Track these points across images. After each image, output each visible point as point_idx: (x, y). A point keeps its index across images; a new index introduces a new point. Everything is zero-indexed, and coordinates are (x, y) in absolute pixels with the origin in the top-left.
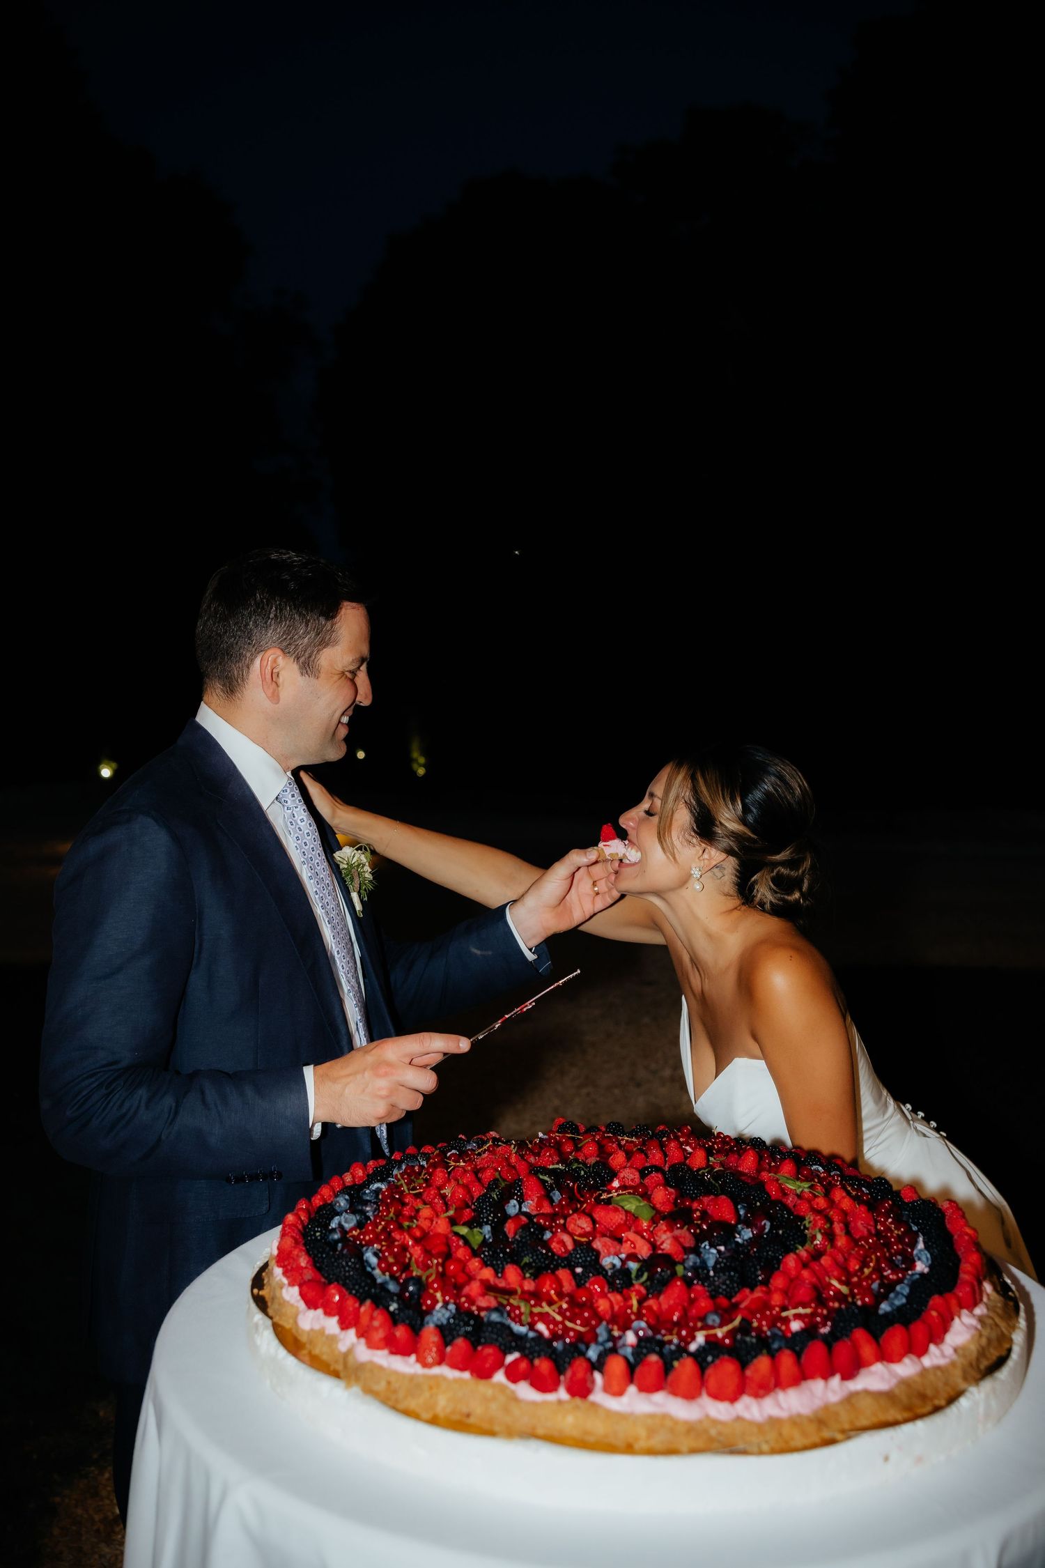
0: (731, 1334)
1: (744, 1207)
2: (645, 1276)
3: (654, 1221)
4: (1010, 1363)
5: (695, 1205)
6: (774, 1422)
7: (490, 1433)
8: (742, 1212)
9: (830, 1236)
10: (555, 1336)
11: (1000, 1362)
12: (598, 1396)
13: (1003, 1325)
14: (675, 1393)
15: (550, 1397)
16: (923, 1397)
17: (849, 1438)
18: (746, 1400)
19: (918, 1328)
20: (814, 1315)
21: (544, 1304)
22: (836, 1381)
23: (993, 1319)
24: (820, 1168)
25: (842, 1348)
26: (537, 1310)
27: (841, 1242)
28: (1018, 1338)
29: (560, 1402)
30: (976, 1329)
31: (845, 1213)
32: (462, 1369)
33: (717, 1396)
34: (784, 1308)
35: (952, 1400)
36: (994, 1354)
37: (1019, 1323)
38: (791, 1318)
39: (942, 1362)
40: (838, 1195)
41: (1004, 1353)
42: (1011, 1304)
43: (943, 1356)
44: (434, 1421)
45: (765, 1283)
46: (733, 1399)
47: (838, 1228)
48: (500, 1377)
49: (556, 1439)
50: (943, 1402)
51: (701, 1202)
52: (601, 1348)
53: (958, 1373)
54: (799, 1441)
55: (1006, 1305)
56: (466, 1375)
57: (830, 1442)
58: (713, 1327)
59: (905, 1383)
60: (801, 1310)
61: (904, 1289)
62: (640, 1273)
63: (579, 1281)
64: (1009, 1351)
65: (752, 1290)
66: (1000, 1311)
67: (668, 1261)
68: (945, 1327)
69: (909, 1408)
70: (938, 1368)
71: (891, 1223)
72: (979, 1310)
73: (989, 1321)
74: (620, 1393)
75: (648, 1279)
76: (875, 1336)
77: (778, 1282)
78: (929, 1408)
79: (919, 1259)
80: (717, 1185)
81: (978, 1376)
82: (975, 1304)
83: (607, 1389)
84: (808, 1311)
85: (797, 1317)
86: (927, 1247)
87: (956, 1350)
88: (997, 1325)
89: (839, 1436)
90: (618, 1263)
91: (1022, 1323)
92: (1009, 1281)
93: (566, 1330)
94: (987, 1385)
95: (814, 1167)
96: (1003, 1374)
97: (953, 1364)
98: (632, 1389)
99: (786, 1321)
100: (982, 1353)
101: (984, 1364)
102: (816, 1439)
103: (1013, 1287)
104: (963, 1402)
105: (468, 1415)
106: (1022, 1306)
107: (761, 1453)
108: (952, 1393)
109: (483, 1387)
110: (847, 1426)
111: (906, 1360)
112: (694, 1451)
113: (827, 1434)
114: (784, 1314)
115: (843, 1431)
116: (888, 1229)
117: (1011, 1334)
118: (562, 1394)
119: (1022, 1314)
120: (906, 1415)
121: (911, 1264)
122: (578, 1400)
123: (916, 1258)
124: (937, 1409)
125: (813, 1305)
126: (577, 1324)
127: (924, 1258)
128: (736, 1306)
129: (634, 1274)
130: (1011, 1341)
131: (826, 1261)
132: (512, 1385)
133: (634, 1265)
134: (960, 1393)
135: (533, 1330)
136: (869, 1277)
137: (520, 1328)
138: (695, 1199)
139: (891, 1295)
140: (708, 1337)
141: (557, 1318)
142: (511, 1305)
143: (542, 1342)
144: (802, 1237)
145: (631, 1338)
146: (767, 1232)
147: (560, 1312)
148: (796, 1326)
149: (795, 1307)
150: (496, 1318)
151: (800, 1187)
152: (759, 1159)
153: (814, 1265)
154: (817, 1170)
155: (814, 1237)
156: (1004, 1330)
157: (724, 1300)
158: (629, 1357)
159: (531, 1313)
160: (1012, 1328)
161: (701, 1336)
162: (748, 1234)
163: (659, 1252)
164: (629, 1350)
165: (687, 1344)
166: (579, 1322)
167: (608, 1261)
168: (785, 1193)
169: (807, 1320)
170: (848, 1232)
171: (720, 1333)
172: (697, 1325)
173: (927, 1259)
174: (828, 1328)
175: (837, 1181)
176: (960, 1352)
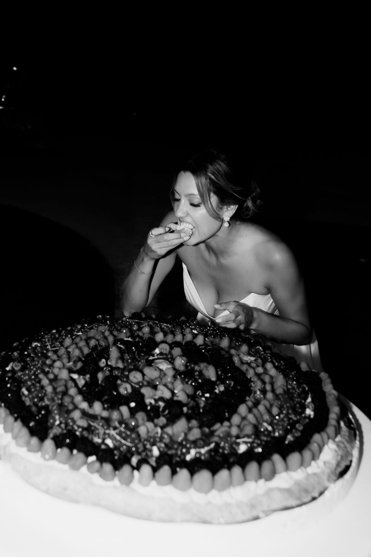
0: (210, 451)
1: (221, 370)
2: (167, 412)
3: (175, 377)
4: (352, 469)
5: (197, 368)
6: (228, 505)
7: (76, 502)
8: (220, 373)
9: (264, 392)
10: (116, 448)
11: (347, 468)
12: (135, 484)
13: (348, 446)
14: (176, 487)
15: (110, 484)
16: (306, 491)
17: (267, 515)
18: (214, 492)
19: (307, 454)
20: (251, 443)
21: (111, 429)
22: (262, 482)
23: (343, 443)
24: (261, 348)
25: (267, 466)
26: (108, 431)
27: (270, 395)
28: (355, 453)
29: (115, 487)
30: (336, 451)
31: (272, 377)
32: (65, 463)
33: (199, 490)
34: (238, 437)
35: (321, 494)
36: (343, 466)
37: (356, 444)
38: (241, 443)
39: (317, 471)
40: (269, 366)
41: (348, 463)
42: (352, 432)
43: (319, 467)
44: (47, 492)
45: (229, 419)
46: (207, 492)
47: (268, 387)
48: (84, 469)
49: (112, 509)
50: (316, 494)
51: (199, 366)
52: (139, 457)
53: (325, 477)
54: (241, 517)
55: (350, 433)
56: (66, 467)
57: (257, 518)
58: (200, 448)
59: (297, 483)
60: (246, 439)
61: (299, 427)
62: (165, 409)
63: (133, 412)
64: (351, 462)
65: (222, 423)
66: (347, 438)
67: (180, 404)
69: (299, 498)
70: (315, 474)
71: (295, 384)
72: (338, 439)
73: (342, 445)
74: (147, 485)
75: (168, 413)
76: (284, 457)
77: (236, 419)
78: (309, 498)
79: (308, 407)
80: (208, 355)
81: (335, 478)
82: (336, 436)
83: (140, 482)
84: (250, 440)
85: (246, 443)
86: (313, 401)
87: (325, 463)
88: (346, 447)
89: (261, 515)
90: (153, 402)
91: (357, 443)
92: (351, 417)
93: (122, 445)
94: (341, 482)
95: (258, 347)
96: (348, 476)
97: (323, 472)
98: (154, 483)
99: (238, 444)
100: (338, 465)
101: (339, 471)
102: (249, 516)
103: (353, 420)
104: (327, 493)
105: (65, 489)
106: (357, 432)
107: (220, 524)
108: (322, 489)
109: (74, 475)
110: (266, 508)
111: (299, 471)
112: (184, 521)
113: (255, 514)
114: (238, 441)
115: (264, 512)
116: (293, 388)
117: (352, 450)
118: (116, 482)
119: (358, 438)
120: (298, 502)
121: (304, 407)
122: (124, 487)
123: (307, 407)
124: (314, 499)
125: (253, 437)
126: (127, 441)
127: (311, 407)
128: (212, 433)
129: (161, 409)
130: (352, 455)
131: (261, 408)
132: (90, 475)
133: (161, 404)
134: (326, 489)
135: (103, 443)
136: (282, 420)
137: (97, 440)
138: (196, 363)
139: (294, 431)
140: (197, 453)
141: (118, 438)
142: (95, 427)
143: (109, 451)
144: (249, 392)
145: (156, 452)
146: (232, 388)
147: (120, 434)
148: (242, 448)
149: (243, 437)
150: (85, 434)
151: (250, 359)
152: (231, 341)
153: (255, 411)
154: (259, 349)
155: (255, 392)
156: (349, 449)
157: (206, 430)
158: (154, 464)
159: (105, 434)
160: (353, 447)
161: (193, 452)
162: (222, 388)
163: (175, 398)
164: (154, 459)
165: (185, 456)
166: (129, 440)
167: (148, 401)
168: (242, 362)
169: (249, 445)
170: (273, 391)
171: (203, 451)
172: (192, 446)
173: (312, 407)
174: (260, 450)
175: (269, 356)
176: (327, 465)
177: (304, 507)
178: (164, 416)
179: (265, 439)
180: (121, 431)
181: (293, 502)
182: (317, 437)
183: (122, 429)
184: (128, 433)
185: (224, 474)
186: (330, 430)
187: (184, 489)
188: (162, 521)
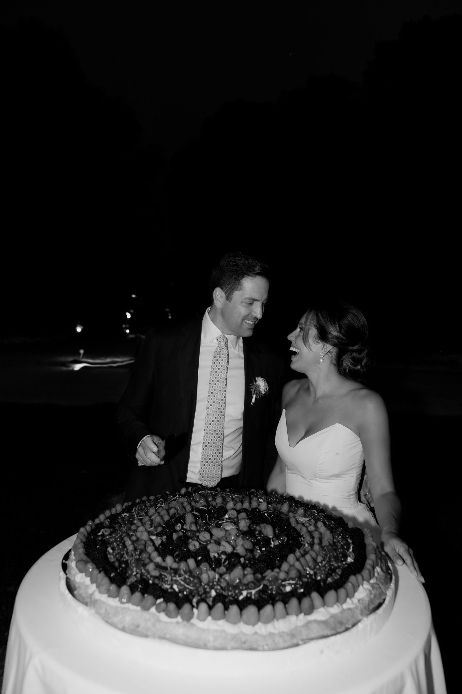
0: (259, 592)
1: (278, 529)
2: (227, 562)
3: (237, 536)
4: (384, 606)
5: (258, 528)
6: (271, 635)
7: (146, 636)
8: (277, 531)
9: (312, 545)
10: (181, 591)
11: (380, 605)
12: (194, 621)
13: (382, 587)
14: (228, 621)
15: (174, 620)
16: (341, 623)
17: (305, 643)
18: (260, 624)
19: (342, 592)
20: (295, 584)
21: (177, 576)
22: (302, 616)
23: (378, 585)
24: (316, 511)
25: (306, 602)
26: (174, 578)
27: (316, 547)
28: (390, 593)
29: (178, 623)
30: (370, 591)
31: (321, 533)
32: (137, 606)
33: (247, 623)
34: (285, 580)
35: (354, 625)
36: (377, 602)
37: (391, 586)
38: (287, 585)
39: (352, 606)
40: (320, 524)
41: (382, 601)
42: (389, 576)
43: (353, 603)
44: (123, 630)
45: (279, 567)
46: (253, 625)
47: (316, 541)
48: (153, 610)
49: (174, 641)
50: (350, 626)
51: (260, 527)
52: (199, 598)
53: (358, 612)
54: (282, 645)
55: (386, 578)
56: (139, 608)
57: (297, 645)
58: (251, 589)
59: (333, 616)
60: (291, 582)
61: (339, 572)
62: (226, 560)
63: (198, 564)
64: (384, 600)
65: (272, 570)
66: (382, 581)
67: (238, 556)
68: (355, 589)
69: (334, 629)
70: (350, 609)
71: (340, 539)
72: (372, 581)
73: (376, 586)
74: (204, 620)
75: (228, 564)
76: (322, 595)
77: (285, 566)
78: (343, 629)
79: (350, 556)
80: (269, 518)
81: (368, 613)
82: (370, 578)
83: (198, 618)
84: (294, 582)
85: (290, 584)
86: (353, 551)
87: (359, 601)
88: (380, 588)
89: (300, 642)
90: (216, 555)
91: (392, 585)
92: (390, 565)
93: (185, 588)
94: (372, 617)
95: (313, 510)
96: (380, 611)
97: (357, 607)
98: (210, 618)
99: (284, 586)
100: (371, 601)
101: (372, 607)
102: (289, 643)
103: (391, 568)
104: (360, 625)
105: (138, 627)
106: (394, 577)
107: (264, 650)
108: (355, 621)
109: (146, 615)
110: (305, 637)
111: (335, 606)
112: (234, 649)
113: (295, 641)
114: (283, 583)
115: (302, 640)
116: (339, 542)
117: (386, 591)
118: (179, 619)
119: (393, 581)
120: (333, 632)
121: (346, 556)
122: (185, 622)
123: (348, 556)
124: (347, 629)
125: (297, 579)
126: (190, 586)
127: (351, 556)
128: (263, 578)
129: (223, 561)
130: (386, 594)
131: (308, 557)
132: (158, 614)
133: (224, 557)
134: (359, 621)
135: (172, 588)
136: (324, 566)
137: (166, 586)
138: (258, 524)
139: (333, 574)
140: (248, 593)
141: (182, 583)
142: (165, 575)
143: (175, 594)
144: (300, 545)
145: (213, 593)
146: (285, 543)
147: (185, 580)
148: (288, 589)
149: (289, 580)
150: (157, 581)
151: (304, 520)
152: (290, 506)
153: (302, 560)
154: (314, 512)
155: (305, 545)
156: (383, 590)
157: (259, 576)
158: (211, 603)
159: (172, 580)
160: (387, 589)
161: (245, 593)
162: (277, 543)
163: (235, 551)
164: (211, 599)
165: (238, 597)
166: (191, 585)
167: (212, 555)
168: (297, 522)
169: (293, 586)
170: (320, 543)
171: (253, 592)
172: (244, 588)
173: (353, 556)
174: (302, 590)
175: (321, 517)
176: (361, 601)
177: (338, 636)
178: (224, 566)
179: (306, 580)
180: (185, 578)
181: (328, 632)
182: (352, 578)
183: (187, 577)
184: (192, 579)
185: (268, 608)
186: (365, 573)
187: (235, 623)
188: (216, 649)
